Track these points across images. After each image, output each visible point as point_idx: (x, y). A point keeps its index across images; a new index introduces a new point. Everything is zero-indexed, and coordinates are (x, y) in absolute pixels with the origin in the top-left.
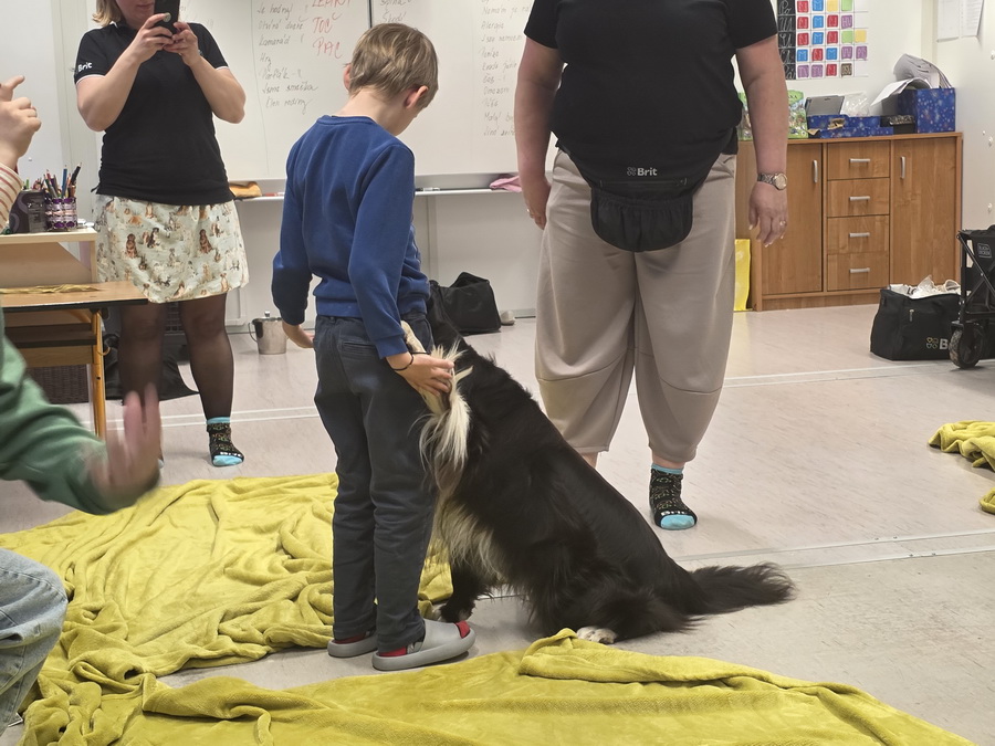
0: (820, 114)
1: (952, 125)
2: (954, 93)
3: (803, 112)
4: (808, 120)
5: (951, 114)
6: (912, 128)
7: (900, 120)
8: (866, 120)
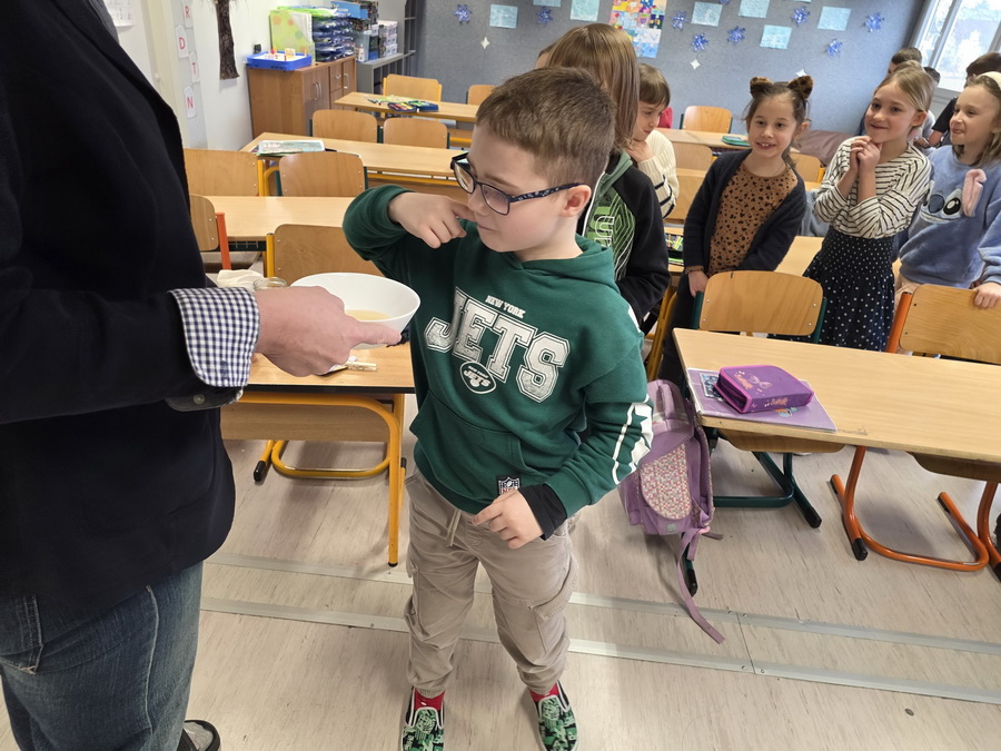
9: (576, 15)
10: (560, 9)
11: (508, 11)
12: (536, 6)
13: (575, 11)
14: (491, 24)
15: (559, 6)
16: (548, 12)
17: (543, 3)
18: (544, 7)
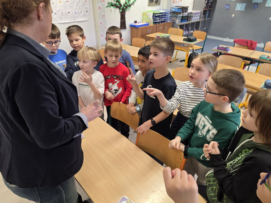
9: (268, 5)
10: (262, 3)
11: (243, 5)
12: (253, 3)
13: (268, 3)
14: (236, 9)
15: (262, 2)
16: (257, 5)
17: (256, 2)
18: (256, 3)
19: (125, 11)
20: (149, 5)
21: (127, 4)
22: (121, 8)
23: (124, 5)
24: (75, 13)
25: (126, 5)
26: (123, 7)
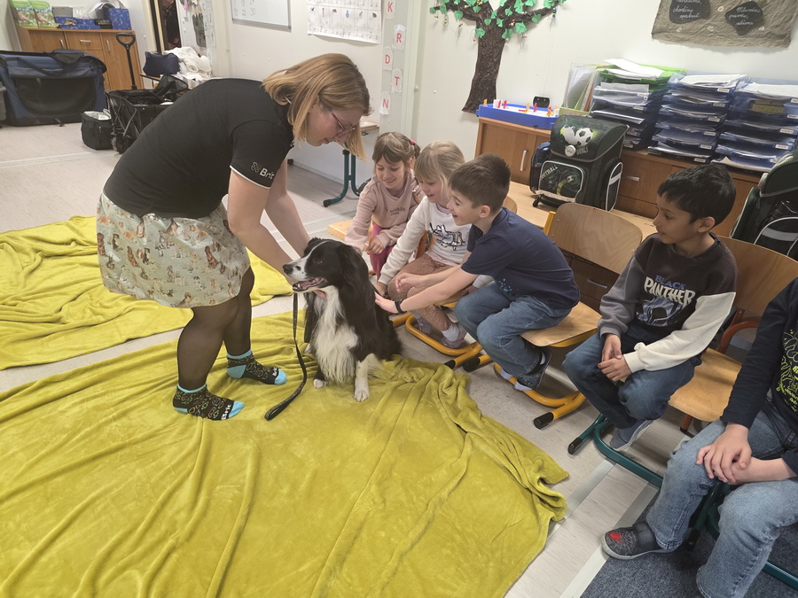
0: (60, 16)
1: (130, 26)
2: (128, 12)
3: (51, 14)
4: (55, 18)
5: (129, 22)
6: (110, 27)
7: (103, 22)
8: (86, 21)
19: (503, 41)
20: (657, 33)
21: (513, 10)
22: (488, 22)
23: (501, 10)
24: (347, 15)
25: (508, 12)
26: (494, 21)
